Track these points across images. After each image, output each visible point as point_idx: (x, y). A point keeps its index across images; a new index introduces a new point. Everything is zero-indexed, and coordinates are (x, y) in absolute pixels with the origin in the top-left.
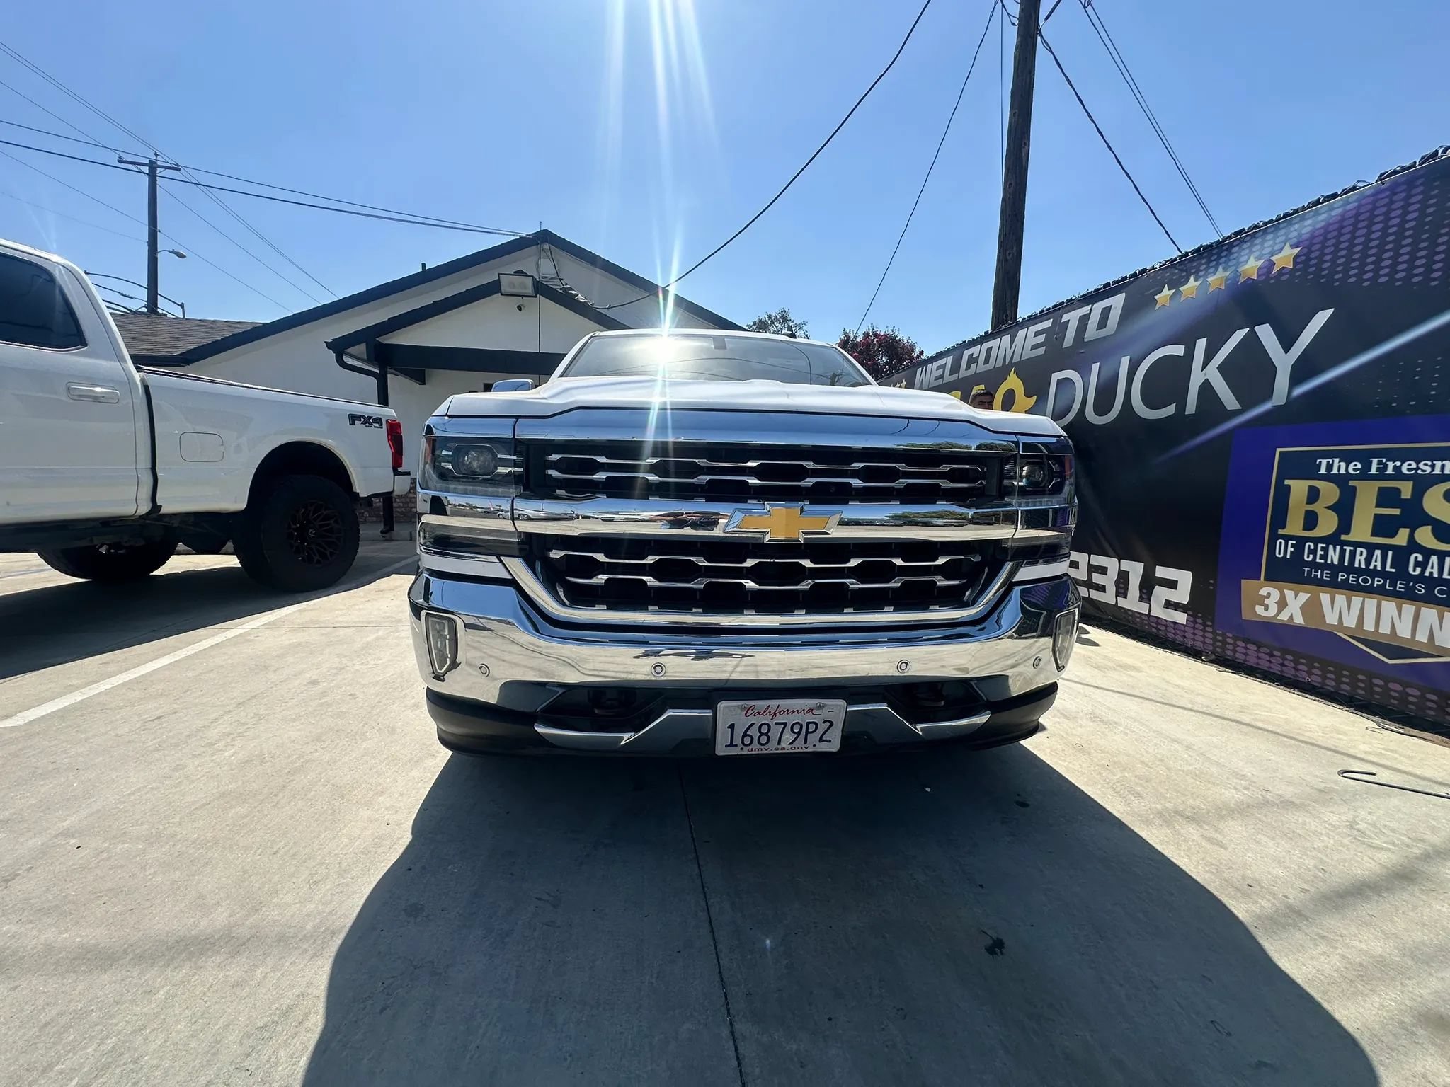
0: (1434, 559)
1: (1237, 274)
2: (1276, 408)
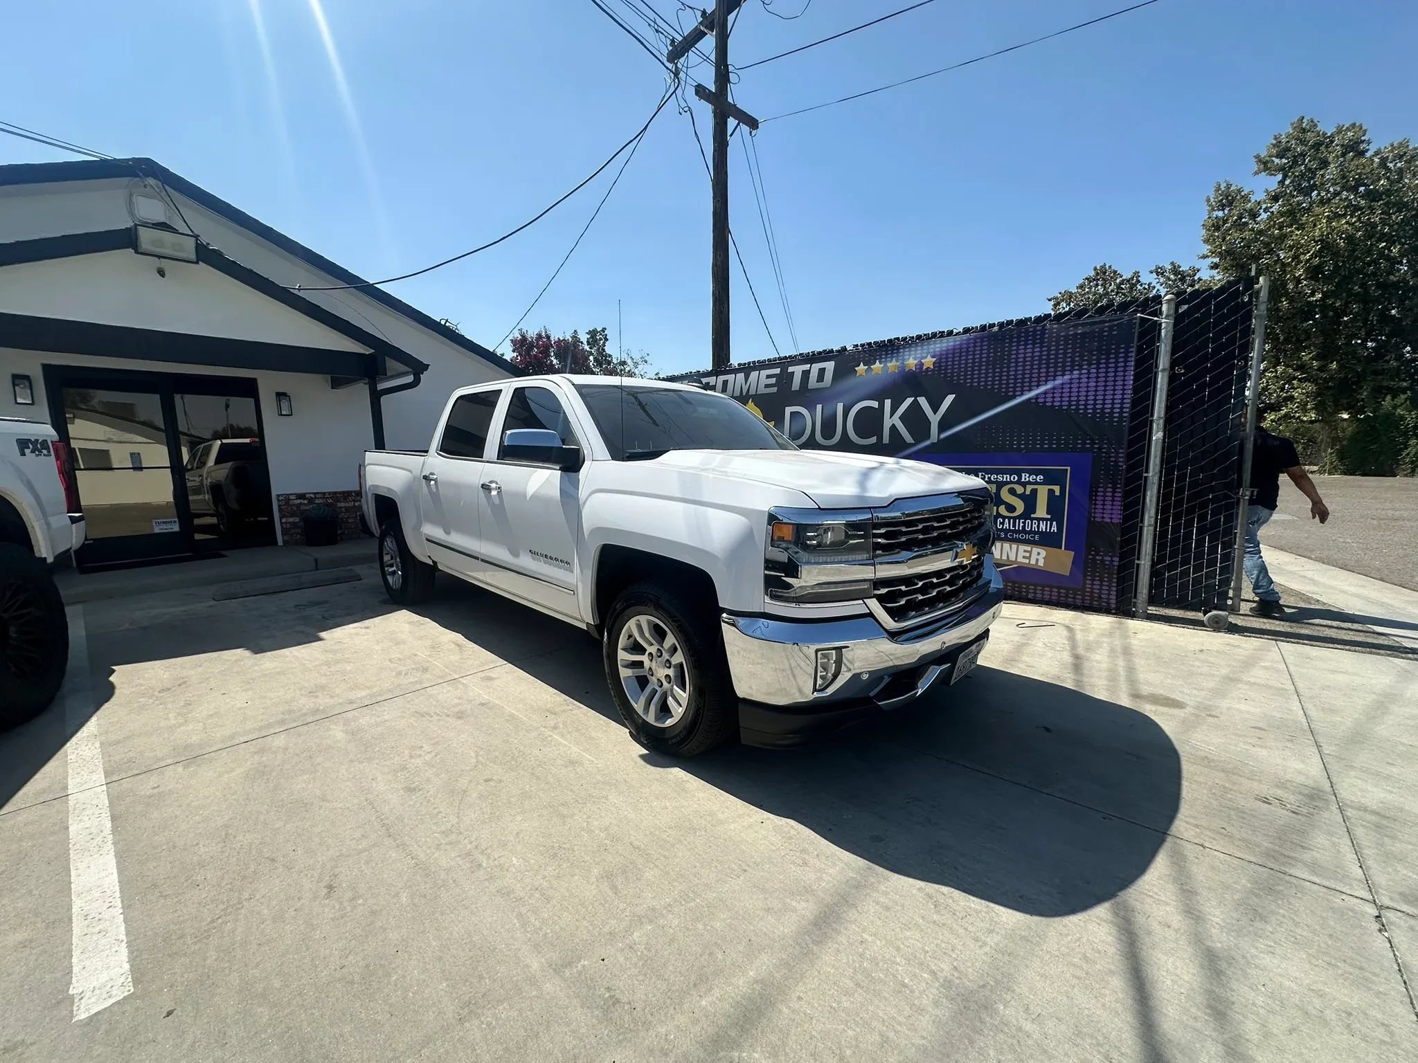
0: (1007, 520)
1: (904, 366)
2: (933, 444)
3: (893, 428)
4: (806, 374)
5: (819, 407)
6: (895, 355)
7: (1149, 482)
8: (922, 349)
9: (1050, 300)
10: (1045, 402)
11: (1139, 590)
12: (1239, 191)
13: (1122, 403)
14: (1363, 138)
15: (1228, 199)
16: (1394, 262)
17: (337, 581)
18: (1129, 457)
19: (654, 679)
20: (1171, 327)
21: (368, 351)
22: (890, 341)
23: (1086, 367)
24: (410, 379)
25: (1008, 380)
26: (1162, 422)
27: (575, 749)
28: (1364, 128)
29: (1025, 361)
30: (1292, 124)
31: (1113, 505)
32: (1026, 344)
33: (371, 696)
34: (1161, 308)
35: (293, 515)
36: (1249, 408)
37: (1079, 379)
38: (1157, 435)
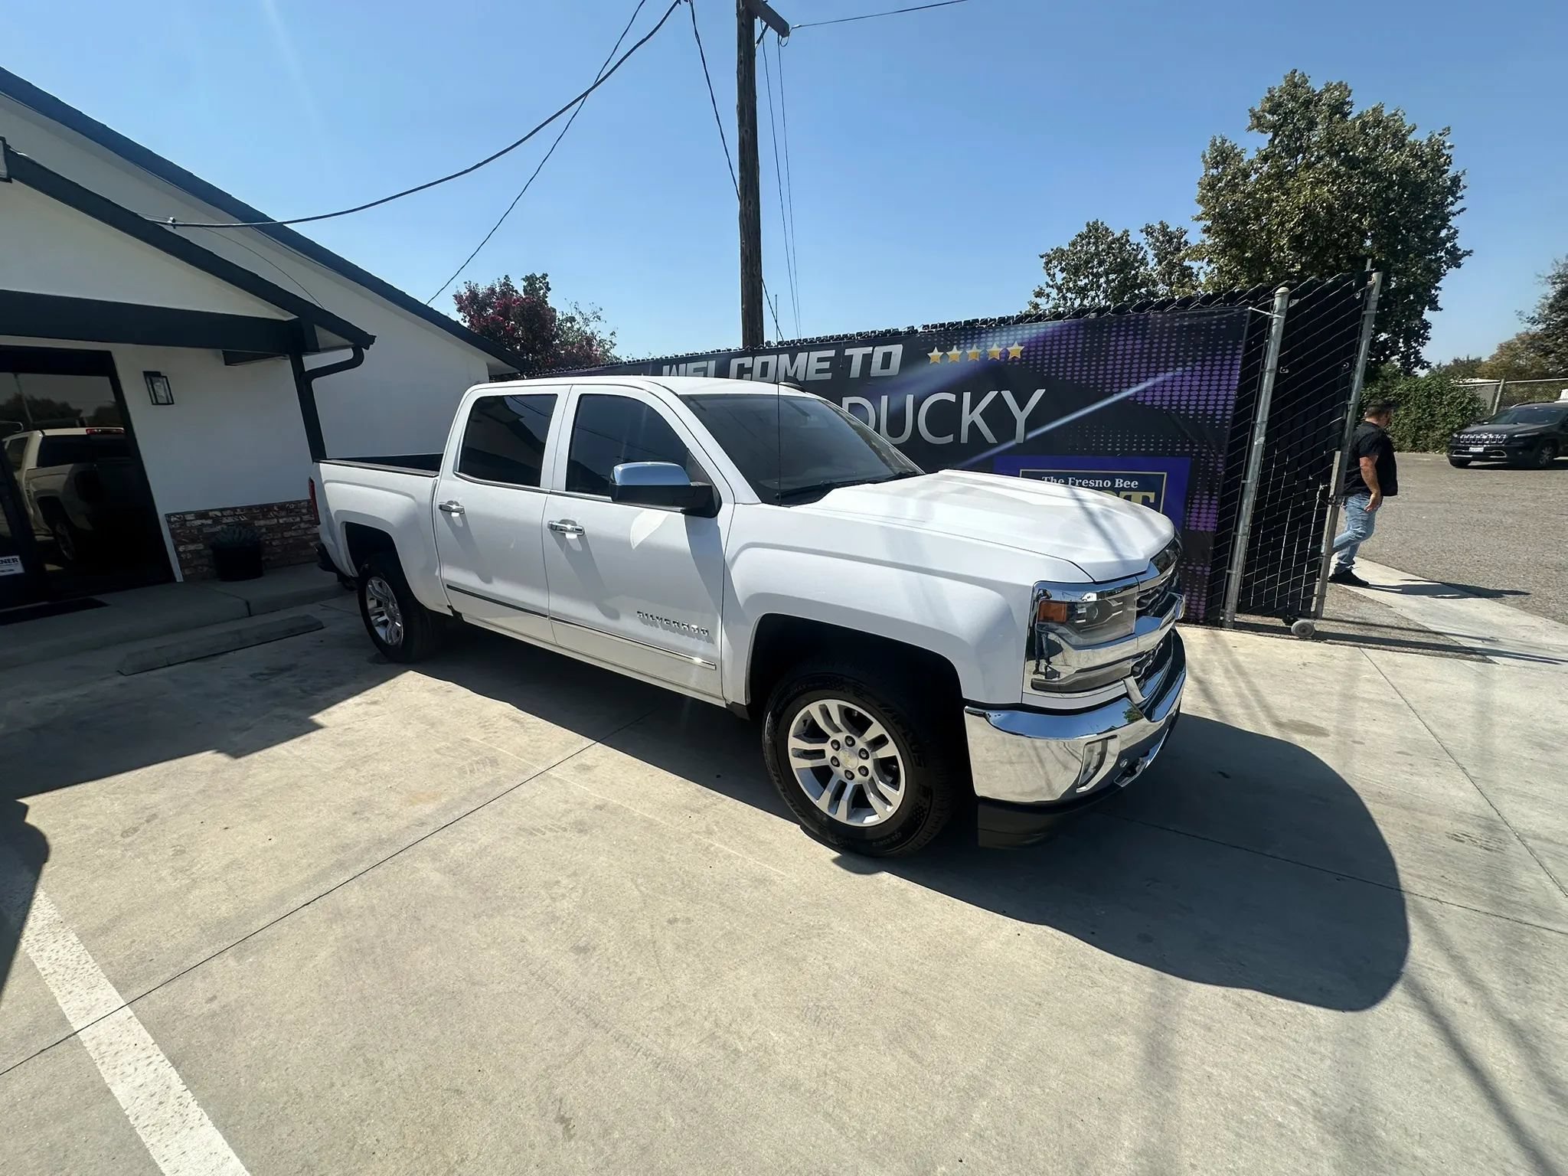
1: (986, 354)
2: (1019, 445)
3: (973, 426)
4: (867, 359)
5: (884, 399)
6: (976, 340)
7: (1247, 489)
8: (1008, 335)
9: (1042, 257)
10: (1144, 401)
11: (1228, 600)
12: (1233, 148)
13: (1225, 405)
14: (1347, 99)
15: (1223, 156)
16: (1363, 235)
17: (291, 633)
18: (1229, 462)
19: (840, 771)
20: (1281, 325)
21: (288, 317)
22: (967, 323)
23: (1190, 364)
24: (348, 354)
25: (1105, 374)
26: (1264, 426)
27: (751, 860)
28: (1349, 88)
29: (1124, 355)
30: (1286, 77)
31: (1208, 513)
32: (1126, 336)
33: (445, 809)
34: (1273, 302)
35: (193, 541)
36: (1349, 413)
37: (1182, 376)
38: (1259, 440)
